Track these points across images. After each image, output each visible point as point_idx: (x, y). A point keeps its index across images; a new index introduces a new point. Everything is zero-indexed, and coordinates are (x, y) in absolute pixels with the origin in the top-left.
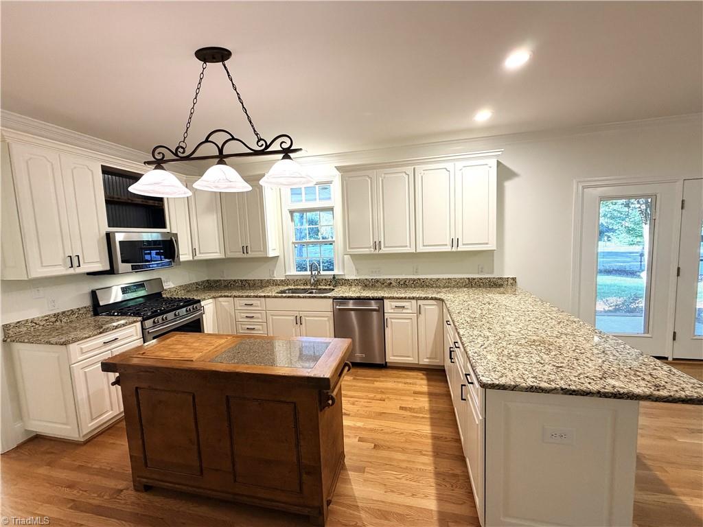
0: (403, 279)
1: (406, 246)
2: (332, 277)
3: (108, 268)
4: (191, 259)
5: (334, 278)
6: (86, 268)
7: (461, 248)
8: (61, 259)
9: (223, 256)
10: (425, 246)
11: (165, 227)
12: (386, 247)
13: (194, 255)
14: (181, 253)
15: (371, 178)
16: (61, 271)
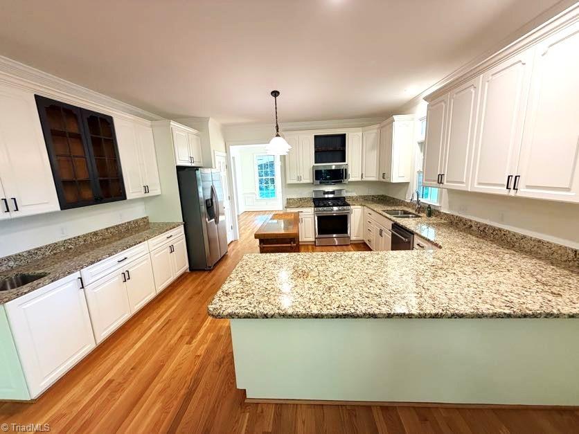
0: (483, 225)
1: (462, 183)
2: (428, 206)
3: (311, 182)
5: (430, 207)
6: (303, 181)
7: (523, 192)
8: (296, 178)
9: (377, 180)
10: (480, 184)
11: (345, 161)
12: (447, 182)
13: (362, 178)
14: (354, 174)
15: (445, 103)
16: (296, 182)
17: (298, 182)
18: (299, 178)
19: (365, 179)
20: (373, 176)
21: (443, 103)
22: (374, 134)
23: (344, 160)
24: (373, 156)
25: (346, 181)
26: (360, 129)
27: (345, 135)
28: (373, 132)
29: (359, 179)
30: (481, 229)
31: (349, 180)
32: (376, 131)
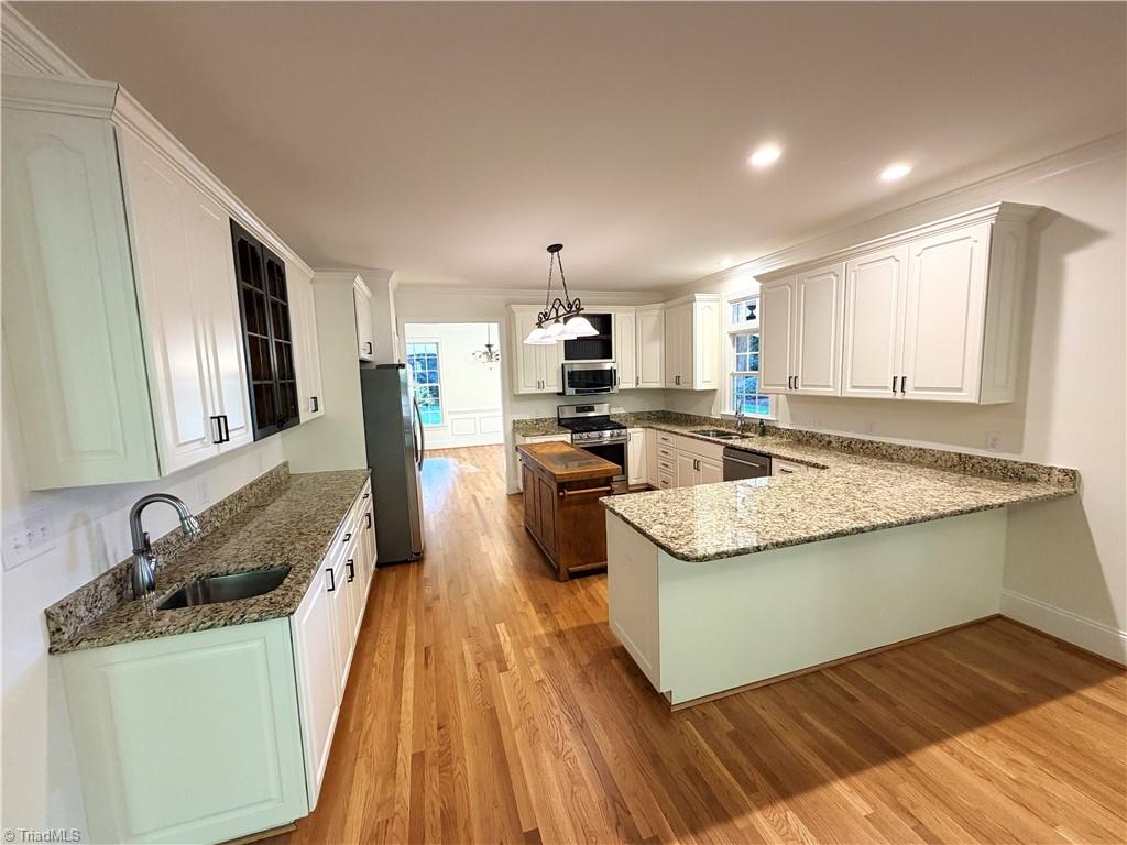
0: (847, 438)
1: (829, 387)
2: (758, 422)
3: (561, 391)
4: (634, 387)
5: (761, 423)
6: (547, 390)
7: (911, 394)
8: (534, 383)
9: (663, 387)
10: (854, 387)
11: (611, 357)
12: (803, 386)
13: (637, 384)
14: (625, 381)
15: (791, 287)
16: (534, 390)
17: (539, 391)
18: (540, 385)
19: (641, 385)
20: (655, 381)
21: (788, 288)
22: (656, 318)
23: (609, 355)
24: (655, 351)
25: (615, 390)
26: (633, 308)
27: (610, 315)
28: (652, 315)
29: (632, 386)
30: (845, 444)
31: (620, 387)
32: (657, 312)
